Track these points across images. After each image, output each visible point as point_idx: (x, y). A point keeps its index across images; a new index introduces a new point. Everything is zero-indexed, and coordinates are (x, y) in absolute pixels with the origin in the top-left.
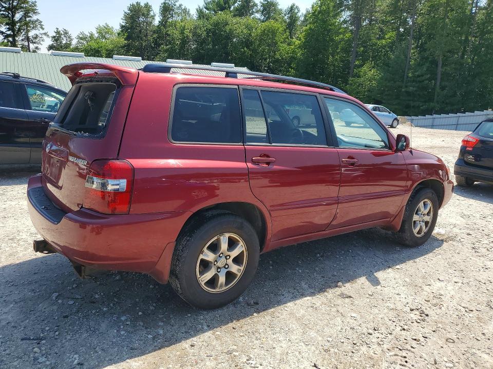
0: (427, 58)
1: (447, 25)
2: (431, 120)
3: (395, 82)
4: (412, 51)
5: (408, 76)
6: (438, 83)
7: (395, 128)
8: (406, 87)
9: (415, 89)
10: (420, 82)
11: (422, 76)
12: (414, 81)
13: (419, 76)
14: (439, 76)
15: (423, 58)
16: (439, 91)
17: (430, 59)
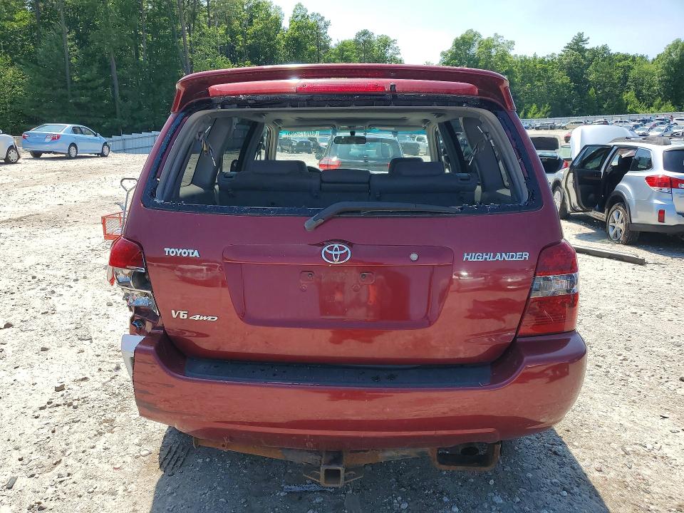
0: (93, 55)
1: (111, 11)
2: (121, 142)
3: (54, 89)
4: (69, 44)
5: (72, 82)
6: (117, 92)
7: (106, 156)
8: (73, 96)
9: (88, 99)
10: (92, 89)
11: (94, 80)
12: (83, 88)
13: (89, 81)
14: (116, 83)
15: (87, 55)
16: (121, 102)
17: (98, 57)
